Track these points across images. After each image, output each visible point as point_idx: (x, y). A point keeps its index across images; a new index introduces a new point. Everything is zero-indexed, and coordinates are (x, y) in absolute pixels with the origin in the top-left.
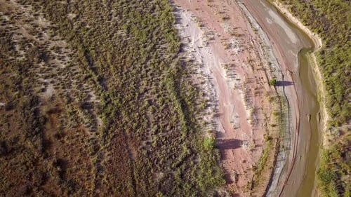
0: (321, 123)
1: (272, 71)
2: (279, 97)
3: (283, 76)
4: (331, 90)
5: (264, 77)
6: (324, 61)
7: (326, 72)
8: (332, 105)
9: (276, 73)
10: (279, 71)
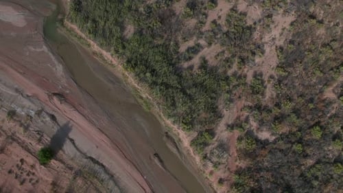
0: (185, 152)
1: (26, 129)
2: (78, 174)
3: (53, 117)
4: (148, 74)
5: (24, 154)
6: (94, 21)
7: (113, 41)
8: (174, 104)
9: (38, 124)
10: (39, 113)
